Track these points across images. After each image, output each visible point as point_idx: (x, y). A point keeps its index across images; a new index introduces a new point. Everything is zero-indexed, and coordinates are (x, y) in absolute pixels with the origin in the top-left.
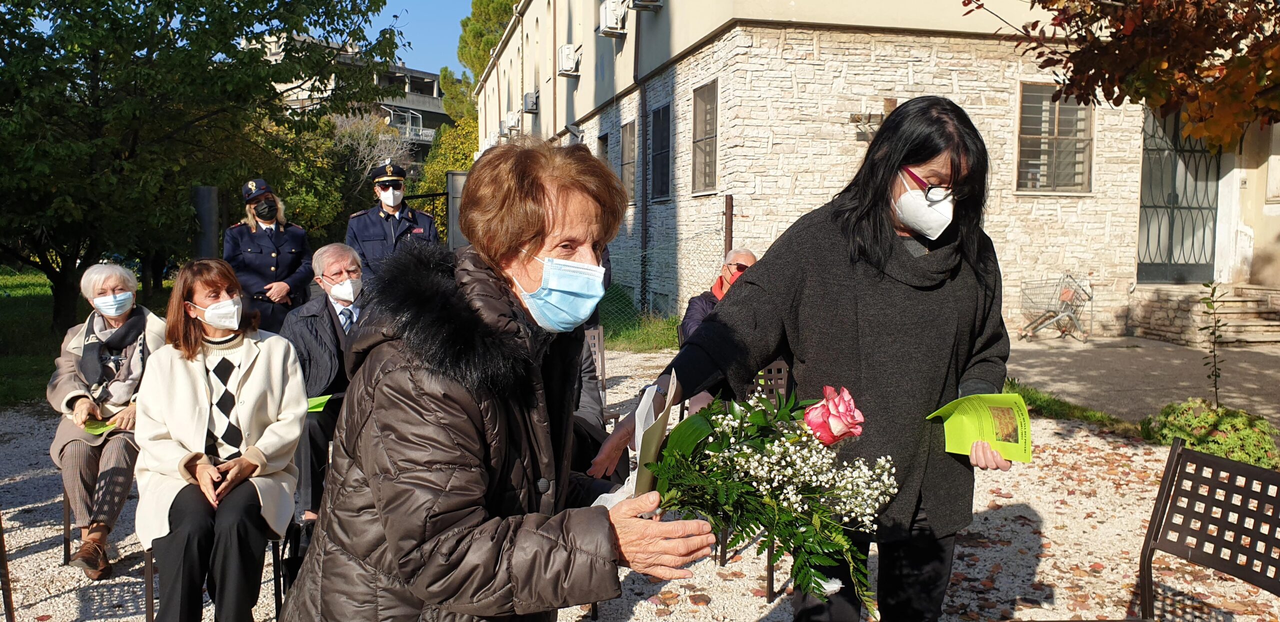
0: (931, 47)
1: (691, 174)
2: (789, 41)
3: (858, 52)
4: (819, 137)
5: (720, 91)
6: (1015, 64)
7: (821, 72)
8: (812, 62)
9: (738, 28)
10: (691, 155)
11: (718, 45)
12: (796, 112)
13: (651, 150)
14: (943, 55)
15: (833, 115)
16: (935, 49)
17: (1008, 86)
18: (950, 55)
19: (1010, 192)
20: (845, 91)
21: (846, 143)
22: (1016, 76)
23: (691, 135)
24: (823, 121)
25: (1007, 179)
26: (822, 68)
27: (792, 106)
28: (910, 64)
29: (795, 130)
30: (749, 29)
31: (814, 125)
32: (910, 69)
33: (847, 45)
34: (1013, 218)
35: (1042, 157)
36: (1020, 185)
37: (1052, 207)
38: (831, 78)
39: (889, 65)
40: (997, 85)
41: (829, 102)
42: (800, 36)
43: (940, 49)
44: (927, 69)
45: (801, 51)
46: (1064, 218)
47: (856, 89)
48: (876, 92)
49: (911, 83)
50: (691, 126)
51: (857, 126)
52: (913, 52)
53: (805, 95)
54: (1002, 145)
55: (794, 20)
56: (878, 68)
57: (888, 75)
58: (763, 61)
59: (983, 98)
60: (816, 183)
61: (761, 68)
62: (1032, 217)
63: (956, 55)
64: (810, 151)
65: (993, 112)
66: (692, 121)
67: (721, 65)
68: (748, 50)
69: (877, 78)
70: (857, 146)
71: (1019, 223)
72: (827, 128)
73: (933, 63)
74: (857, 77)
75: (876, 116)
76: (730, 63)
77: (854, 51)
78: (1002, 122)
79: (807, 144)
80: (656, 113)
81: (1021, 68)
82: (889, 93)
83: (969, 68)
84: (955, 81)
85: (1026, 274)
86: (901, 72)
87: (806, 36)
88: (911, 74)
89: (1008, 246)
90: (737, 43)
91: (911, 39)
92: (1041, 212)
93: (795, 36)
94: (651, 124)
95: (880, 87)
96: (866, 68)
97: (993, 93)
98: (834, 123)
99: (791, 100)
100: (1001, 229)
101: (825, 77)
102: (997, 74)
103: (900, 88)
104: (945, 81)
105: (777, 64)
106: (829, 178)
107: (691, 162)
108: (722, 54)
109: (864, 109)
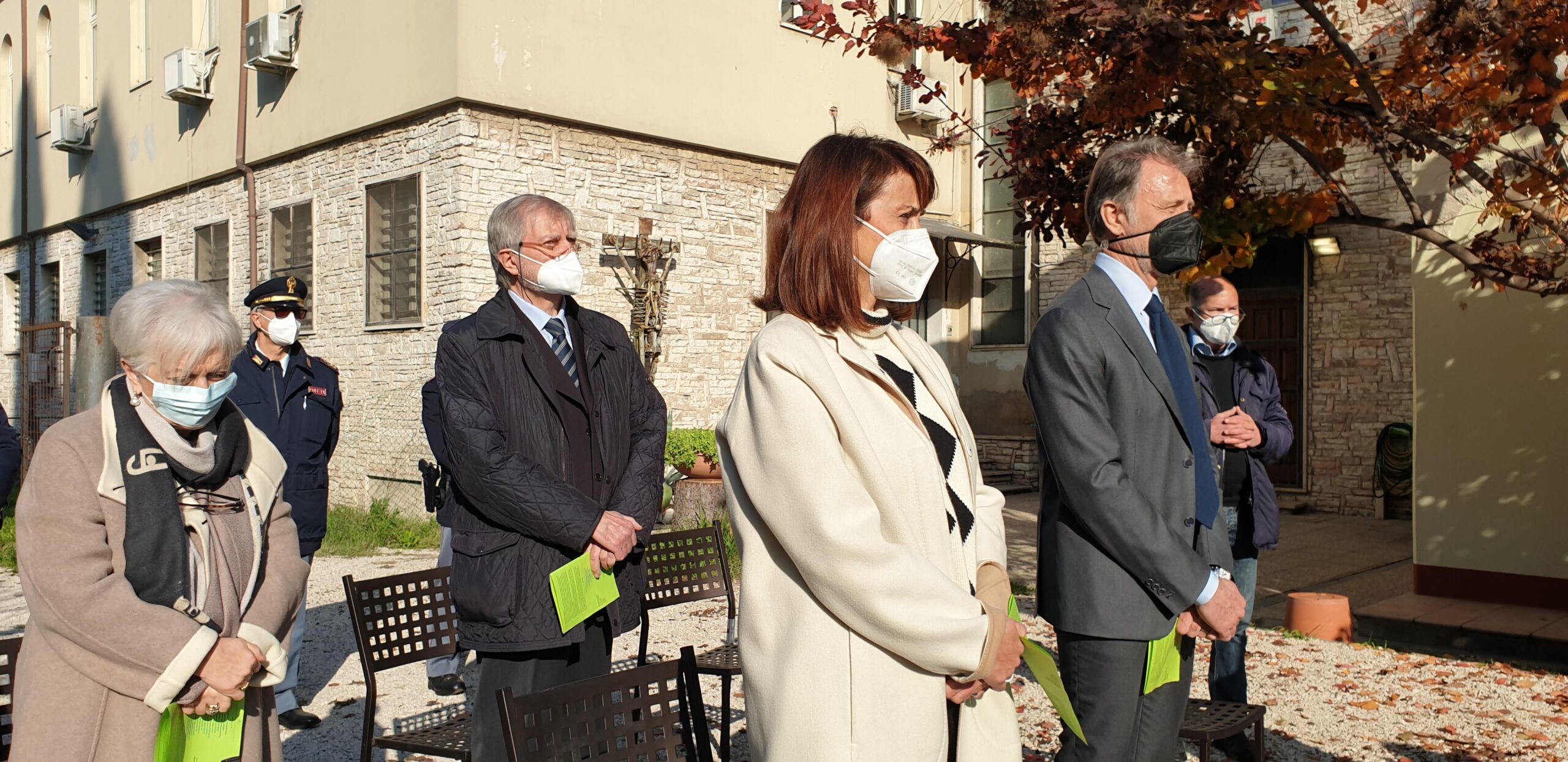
0: (678, 161)
1: (361, 299)
2: (523, 135)
3: (602, 158)
5: (424, 190)
6: (760, 190)
7: (561, 179)
8: (551, 165)
9: (461, 111)
10: (362, 274)
11: (418, 130)
13: (267, 265)
14: (691, 173)
16: (683, 164)
17: (754, 214)
18: (698, 173)
20: (589, 205)
22: (762, 203)
23: (363, 246)
26: (561, 173)
28: (658, 179)
30: (475, 113)
32: (658, 186)
33: (590, 149)
38: (573, 187)
39: (636, 178)
40: (744, 212)
42: (537, 131)
43: (689, 165)
44: (676, 188)
45: (539, 149)
47: (602, 204)
48: (624, 210)
49: (660, 202)
50: (362, 235)
52: (660, 165)
55: (531, 109)
56: (624, 181)
57: (635, 191)
58: (493, 157)
59: (731, 226)
61: (490, 166)
63: (704, 174)
65: (741, 243)
66: (363, 227)
67: (427, 156)
68: (474, 140)
69: (624, 192)
70: (605, 274)
73: (681, 181)
74: (602, 190)
75: (630, 239)
76: (444, 155)
77: (597, 157)
78: (751, 255)
80: (280, 213)
81: (766, 195)
82: (639, 212)
83: (718, 191)
84: (704, 204)
86: (648, 187)
87: (543, 131)
88: (659, 191)
90: (457, 131)
91: (657, 149)
93: (531, 130)
94: (269, 227)
95: (627, 204)
96: (612, 180)
97: (740, 221)
101: (567, 186)
102: (744, 200)
103: (647, 207)
104: (694, 204)
105: (510, 162)
107: (363, 282)
108: (427, 142)
109: (613, 228)
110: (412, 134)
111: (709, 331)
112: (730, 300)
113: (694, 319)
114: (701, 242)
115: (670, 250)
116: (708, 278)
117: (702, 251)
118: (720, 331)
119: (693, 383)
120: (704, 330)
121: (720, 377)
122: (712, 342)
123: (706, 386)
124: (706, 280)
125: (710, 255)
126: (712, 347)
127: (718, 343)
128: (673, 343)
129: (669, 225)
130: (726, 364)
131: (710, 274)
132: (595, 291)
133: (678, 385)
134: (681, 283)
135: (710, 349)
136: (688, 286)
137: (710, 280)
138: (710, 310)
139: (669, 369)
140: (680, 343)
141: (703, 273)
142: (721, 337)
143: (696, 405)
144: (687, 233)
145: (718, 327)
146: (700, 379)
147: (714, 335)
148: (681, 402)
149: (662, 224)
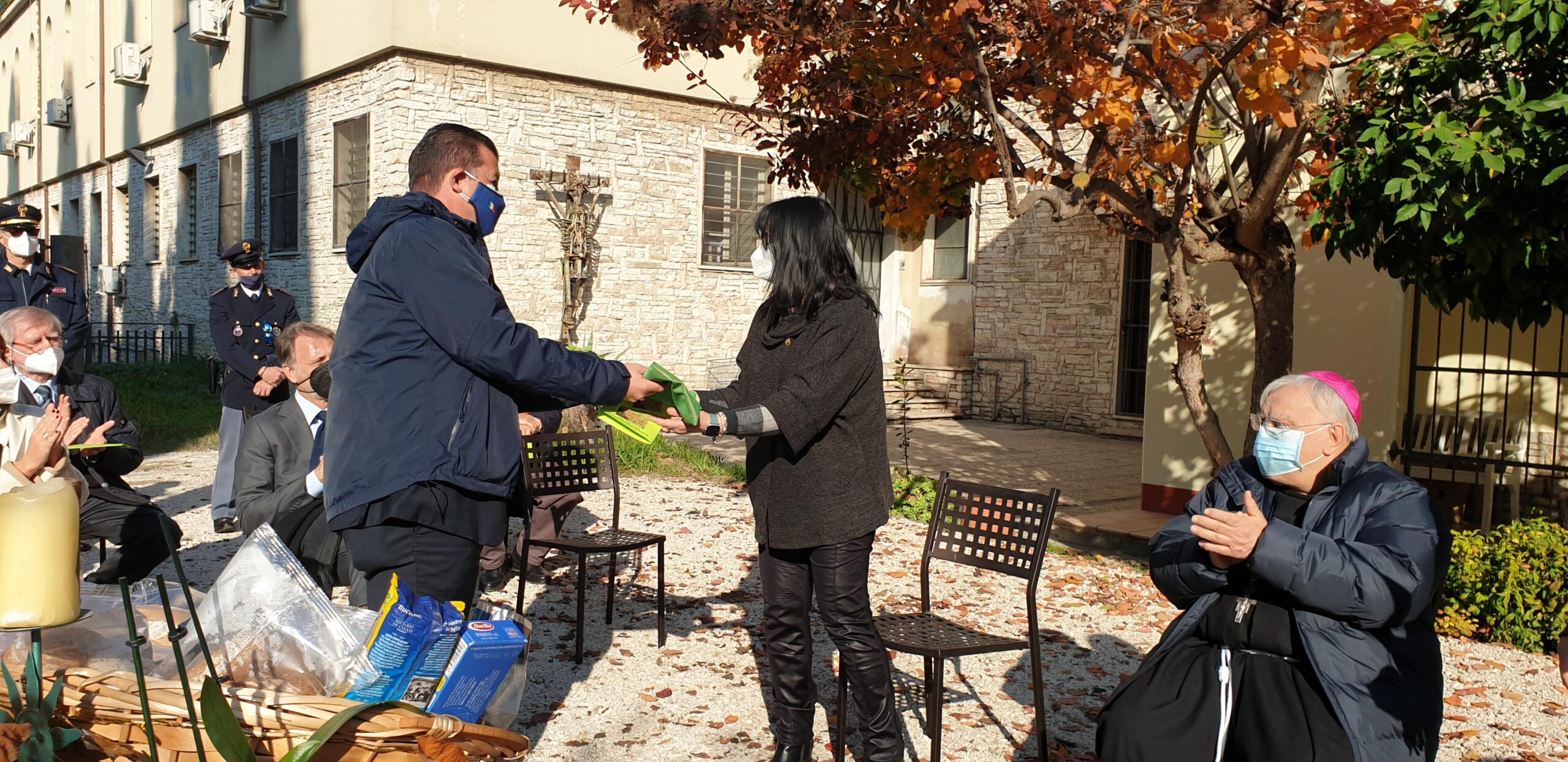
0: (613, 102)
1: (331, 224)
2: (458, 79)
3: (536, 100)
5: (372, 128)
6: (698, 129)
7: (495, 119)
9: (397, 58)
10: (331, 202)
11: (369, 74)
13: (267, 191)
14: (626, 113)
15: (510, 168)
16: (618, 105)
17: (691, 152)
18: (633, 113)
19: (695, 265)
20: (522, 143)
21: (525, 201)
22: (699, 142)
23: (331, 177)
25: (692, 251)
26: (496, 113)
28: (592, 119)
30: (411, 60)
32: (592, 125)
33: (524, 91)
34: (698, 293)
35: (725, 230)
36: (704, 259)
37: (735, 282)
38: (507, 126)
39: (570, 118)
40: (680, 150)
42: (471, 75)
43: (623, 106)
44: (610, 127)
45: (473, 92)
46: (747, 295)
47: (534, 141)
48: (557, 147)
49: (593, 140)
50: (331, 166)
51: (539, 184)
52: (594, 106)
54: (687, 215)
55: (464, 56)
56: (558, 120)
57: (568, 129)
58: (428, 99)
59: (667, 163)
61: (426, 107)
62: (716, 292)
63: (639, 114)
65: (677, 179)
66: (332, 159)
67: (375, 98)
68: (410, 84)
69: (557, 131)
70: (537, 206)
71: (704, 299)
73: (616, 121)
74: (536, 128)
75: (558, 174)
76: (386, 97)
77: (531, 99)
78: (687, 190)
80: (276, 146)
81: (704, 134)
82: (570, 149)
83: (653, 130)
84: (638, 142)
85: (711, 352)
86: (582, 126)
87: (477, 75)
88: (593, 130)
89: (693, 322)
90: (397, 76)
91: (592, 91)
92: (725, 288)
93: (465, 74)
94: (268, 158)
95: (560, 142)
96: (545, 119)
97: (677, 159)
98: (510, 178)
100: (687, 305)
101: (500, 125)
102: (680, 138)
103: (582, 144)
104: (628, 142)
105: (445, 104)
106: (506, 240)
107: (331, 209)
108: (376, 85)
109: (544, 164)
110: (366, 78)
111: (642, 261)
112: (664, 232)
113: (627, 249)
114: (636, 178)
115: (599, 184)
116: (642, 211)
117: (637, 185)
118: (653, 261)
119: (625, 308)
120: (639, 258)
121: (653, 303)
122: (645, 271)
123: (638, 311)
124: (640, 213)
125: (645, 189)
126: (647, 275)
127: (651, 271)
128: (606, 271)
129: (603, 161)
130: (659, 291)
131: (644, 207)
132: (527, 221)
133: (609, 309)
134: (614, 215)
135: (643, 277)
136: (622, 218)
137: (644, 213)
138: (643, 242)
139: (601, 294)
140: (612, 271)
141: (637, 206)
142: (654, 266)
143: (629, 328)
144: (621, 169)
145: (652, 257)
146: (632, 304)
147: (647, 264)
148: (613, 324)
149: (593, 160)
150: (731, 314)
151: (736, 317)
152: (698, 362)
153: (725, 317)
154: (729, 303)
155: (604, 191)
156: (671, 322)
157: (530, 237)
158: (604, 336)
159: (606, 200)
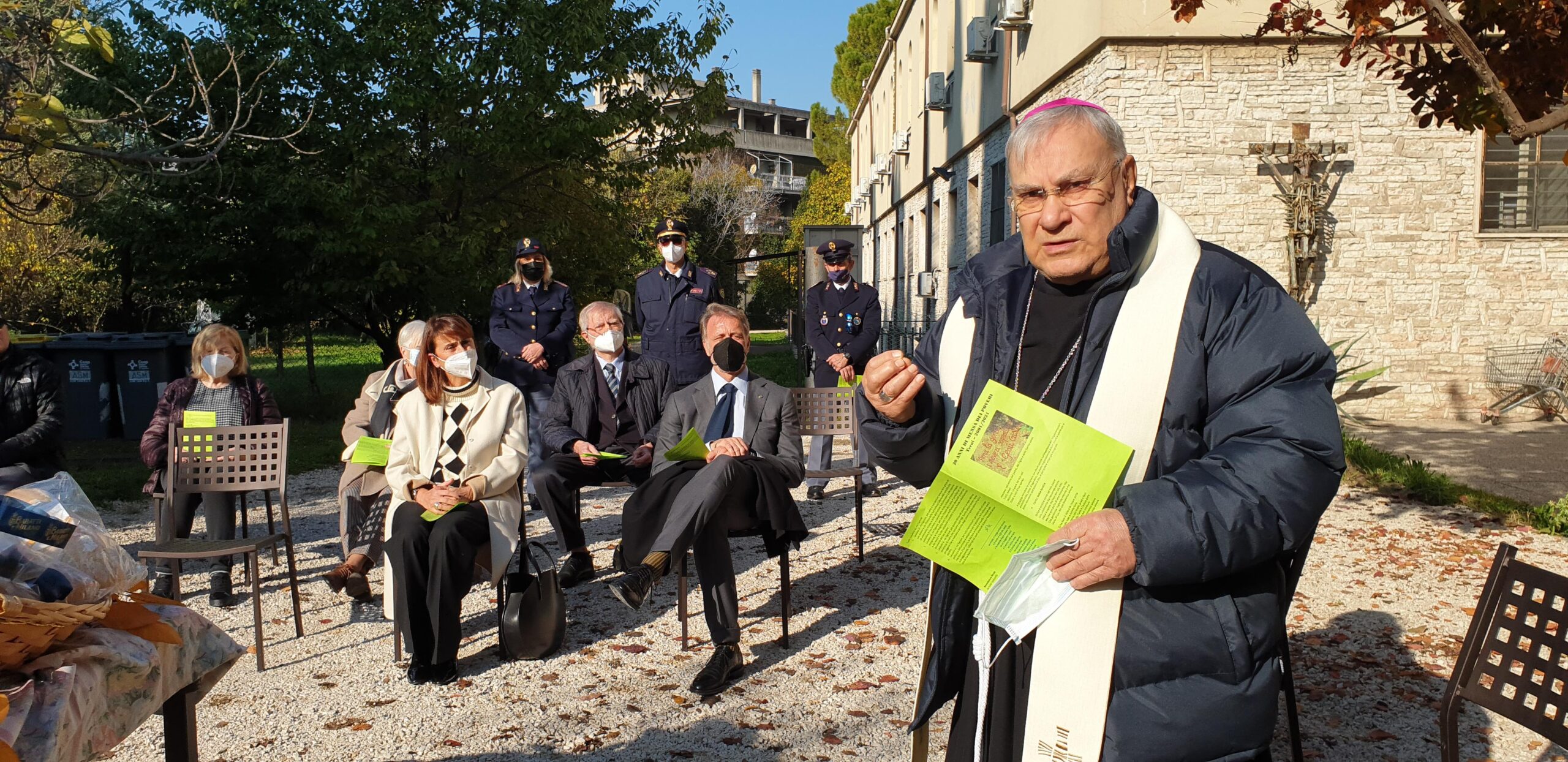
2: (1172, 60)
3: (1260, 69)
4: (1211, 172)
7: (1213, 95)
8: (1201, 83)
9: (1108, 48)
11: (1089, 67)
12: (1181, 143)
15: (1229, 145)
16: (1364, 59)
19: (1471, 234)
20: (1244, 117)
21: (1246, 179)
24: (1216, 153)
25: (1466, 218)
26: (1214, 90)
27: (1176, 136)
28: (1331, 79)
29: (1180, 165)
30: (1121, 48)
31: (1204, 159)
32: (1330, 86)
33: (1246, 61)
34: (1475, 267)
35: (1520, 188)
36: (1484, 226)
37: (1532, 252)
38: (1226, 101)
39: (1302, 83)
41: (1224, 130)
42: (1186, 53)
44: (1353, 85)
45: (1188, 71)
46: (1550, 266)
47: (1258, 113)
48: (1285, 116)
49: (1332, 102)
51: (1260, 158)
52: (1334, 64)
53: (1193, 123)
54: (1458, 176)
55: (1177, 34)
56: (1287, 87)
57: (1300, 95)
58: (1140, 85)
60: (1208, 227)
61: (1137, 93)
62: (1503, 265)
64: (1200, 190)
65: (1445, 134)
67: (1092, 92)
68: (1121, 72)
69: (1286, 98)
70: (1261, 182)
71: (1483, 274)
72: (1221, 161)
73: (1361, 77)
74: (1260, 99)
75: (1283, 145)
77: (1255, 68)
78: (1458, 146)
79: (1196, 182)
82: (1301, 117)
84: (1392, 97)
85: (1493, 338)
86: (1316, 91)
87: (1193, 53)
88: (1331, 92)
89: (1467, 303)
90: (1107, 66)
91: (1330, 48)
92: (1516, 259)
93: (1180, 54)
95: (1289, 110)
96: (1272, 88)
98: (1229, 156)
99: (1175, 130)
100: (1458, 282)
101: (1218, 101)
103: (1318, 109)
104: (1377, 99)
105: (1157, 87)
106: (1224, 222)
108: (1092, 78)
109: (1268, 137)
110: (1086, 72)
111: (1395, 233)
112: (1425, 197)
113: (1376, 221)
114: (1386, 139)
115: (1334, 151)
116: (1395, 177)
117: (1388, 147)
118: (1410, 233)
119: (1370, 289)
120: (1389, 230)
121: (1408, 282)
122: (1398, 244)
123: (1388, 292)
124: (1392, 178)
125: (1400, 151)
126: (1400, 251)
127: (1406, 245)
128: (1345, 247)
129: (1342, 125)
130: (1418, 268)
131: (1398, 172)
132: (1249, 199)
133: (1350, 290)
134: (1357, 184)
135: (1396, 252)
136: (1367, 186)
137: (1397, 178)
138: (1397, 211)
139: (1338, 274)
140: (1354, 247)
141: (1389, 171)
142: (1412, 238)
143: (1375, 311)
144: (1365, 131)
145: (1408, 228)
146: (1380, 284)
147: (1402, 236)
148: (1354, 308)
149: (1331, 125)
150: (1525, 291)
151: (1533, 294)
152: (1473, 350)
153: (1516, 295)
154: (1523, 278)
155: (1341, 157)
156: (1434, 304)
157: (1251, 217)
158: (1342, 321)
159: (1344, 167)
